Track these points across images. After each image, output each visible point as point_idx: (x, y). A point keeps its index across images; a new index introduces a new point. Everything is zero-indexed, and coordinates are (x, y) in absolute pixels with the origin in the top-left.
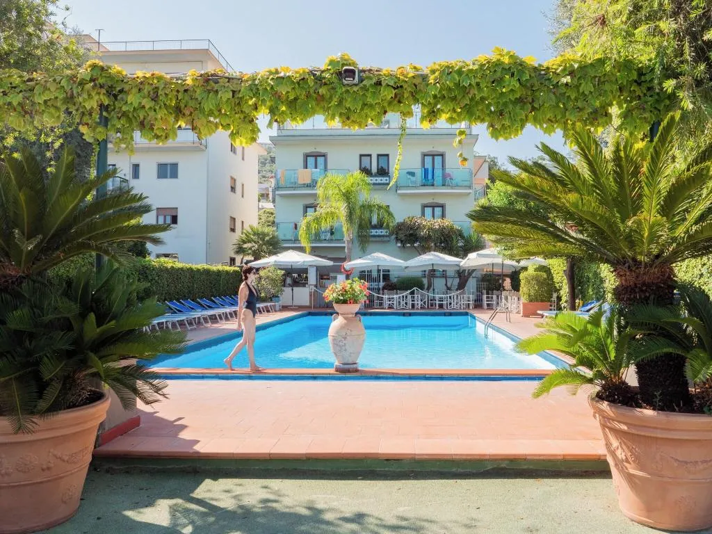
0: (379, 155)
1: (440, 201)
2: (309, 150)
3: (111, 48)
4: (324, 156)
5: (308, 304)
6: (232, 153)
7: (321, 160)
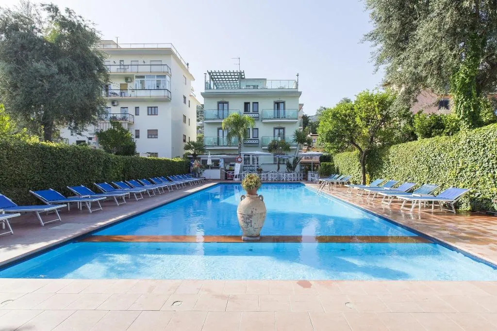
0: (253, 103)
1: (282, 126)
2: (220, 100)
3: (122, 47)
4: (227, 103)
5: (220, 178)
6: (184, 104)
7: (225, 105)
